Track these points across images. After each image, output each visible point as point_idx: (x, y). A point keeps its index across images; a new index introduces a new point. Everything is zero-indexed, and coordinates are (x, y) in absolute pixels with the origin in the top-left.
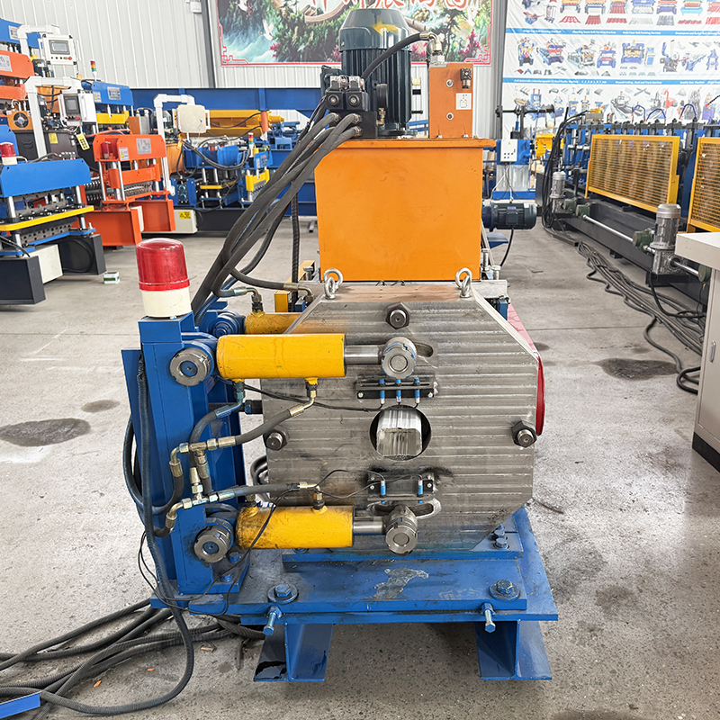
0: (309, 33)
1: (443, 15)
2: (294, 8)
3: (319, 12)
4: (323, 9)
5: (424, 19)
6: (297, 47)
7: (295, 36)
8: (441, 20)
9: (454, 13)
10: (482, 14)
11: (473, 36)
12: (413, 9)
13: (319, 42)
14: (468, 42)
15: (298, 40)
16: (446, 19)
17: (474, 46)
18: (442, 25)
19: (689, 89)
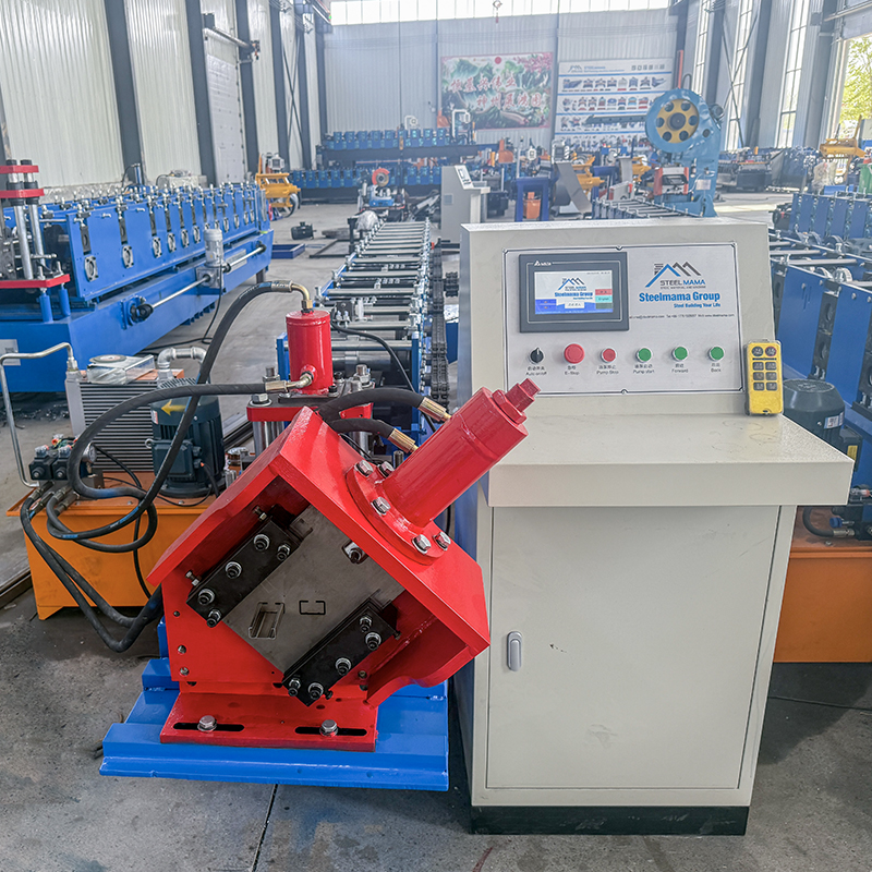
0: (477, 119)
2: (472, 109)
4: (483, 109)
5: (523, 111)
9: (536, 108)
10: (546, 108)
11: (543, 117)
12: (519, 107)
14: (541, 119)
16: (532, 111)
18: (530, 113)
19: (632, 135)
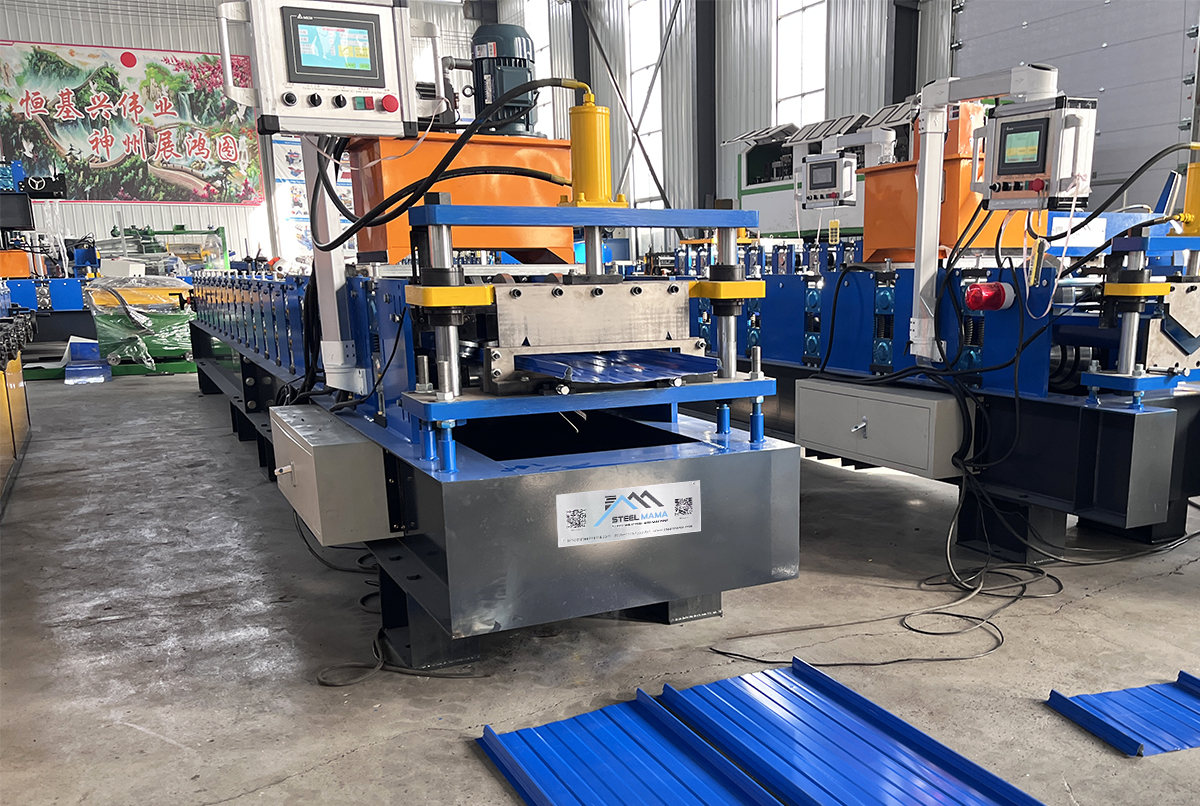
0: (94, 178)
1: (217, 166)
2: (78, 157)
3: (103, 160)
4: (107, 158)
5: (200, 168)
6: (83, 188)
7: (81, 179)
8: (216, 170)
9: (227, 165)
10: (253, 167)
11: (247, 183)
12: (190, 161)
13: (104, 184)
14: (243, 188)
15: (84, 182)
16: (221, 169)
17: (248, 191)
18: (217, 174)
